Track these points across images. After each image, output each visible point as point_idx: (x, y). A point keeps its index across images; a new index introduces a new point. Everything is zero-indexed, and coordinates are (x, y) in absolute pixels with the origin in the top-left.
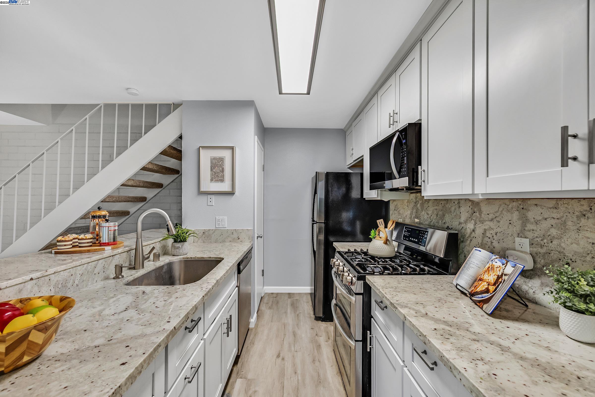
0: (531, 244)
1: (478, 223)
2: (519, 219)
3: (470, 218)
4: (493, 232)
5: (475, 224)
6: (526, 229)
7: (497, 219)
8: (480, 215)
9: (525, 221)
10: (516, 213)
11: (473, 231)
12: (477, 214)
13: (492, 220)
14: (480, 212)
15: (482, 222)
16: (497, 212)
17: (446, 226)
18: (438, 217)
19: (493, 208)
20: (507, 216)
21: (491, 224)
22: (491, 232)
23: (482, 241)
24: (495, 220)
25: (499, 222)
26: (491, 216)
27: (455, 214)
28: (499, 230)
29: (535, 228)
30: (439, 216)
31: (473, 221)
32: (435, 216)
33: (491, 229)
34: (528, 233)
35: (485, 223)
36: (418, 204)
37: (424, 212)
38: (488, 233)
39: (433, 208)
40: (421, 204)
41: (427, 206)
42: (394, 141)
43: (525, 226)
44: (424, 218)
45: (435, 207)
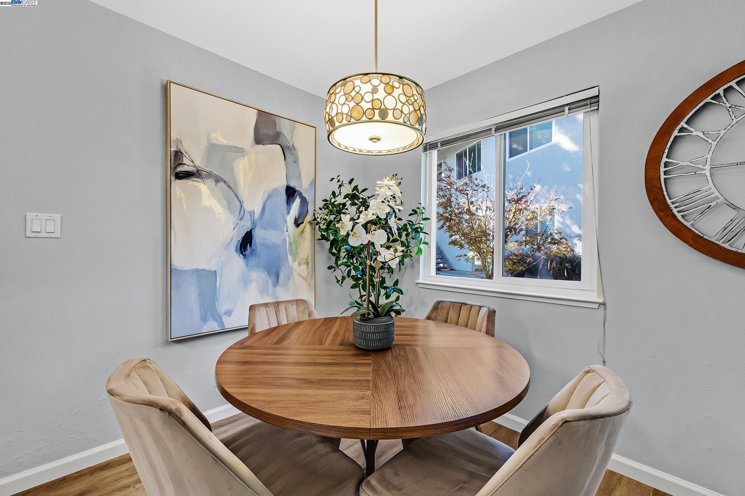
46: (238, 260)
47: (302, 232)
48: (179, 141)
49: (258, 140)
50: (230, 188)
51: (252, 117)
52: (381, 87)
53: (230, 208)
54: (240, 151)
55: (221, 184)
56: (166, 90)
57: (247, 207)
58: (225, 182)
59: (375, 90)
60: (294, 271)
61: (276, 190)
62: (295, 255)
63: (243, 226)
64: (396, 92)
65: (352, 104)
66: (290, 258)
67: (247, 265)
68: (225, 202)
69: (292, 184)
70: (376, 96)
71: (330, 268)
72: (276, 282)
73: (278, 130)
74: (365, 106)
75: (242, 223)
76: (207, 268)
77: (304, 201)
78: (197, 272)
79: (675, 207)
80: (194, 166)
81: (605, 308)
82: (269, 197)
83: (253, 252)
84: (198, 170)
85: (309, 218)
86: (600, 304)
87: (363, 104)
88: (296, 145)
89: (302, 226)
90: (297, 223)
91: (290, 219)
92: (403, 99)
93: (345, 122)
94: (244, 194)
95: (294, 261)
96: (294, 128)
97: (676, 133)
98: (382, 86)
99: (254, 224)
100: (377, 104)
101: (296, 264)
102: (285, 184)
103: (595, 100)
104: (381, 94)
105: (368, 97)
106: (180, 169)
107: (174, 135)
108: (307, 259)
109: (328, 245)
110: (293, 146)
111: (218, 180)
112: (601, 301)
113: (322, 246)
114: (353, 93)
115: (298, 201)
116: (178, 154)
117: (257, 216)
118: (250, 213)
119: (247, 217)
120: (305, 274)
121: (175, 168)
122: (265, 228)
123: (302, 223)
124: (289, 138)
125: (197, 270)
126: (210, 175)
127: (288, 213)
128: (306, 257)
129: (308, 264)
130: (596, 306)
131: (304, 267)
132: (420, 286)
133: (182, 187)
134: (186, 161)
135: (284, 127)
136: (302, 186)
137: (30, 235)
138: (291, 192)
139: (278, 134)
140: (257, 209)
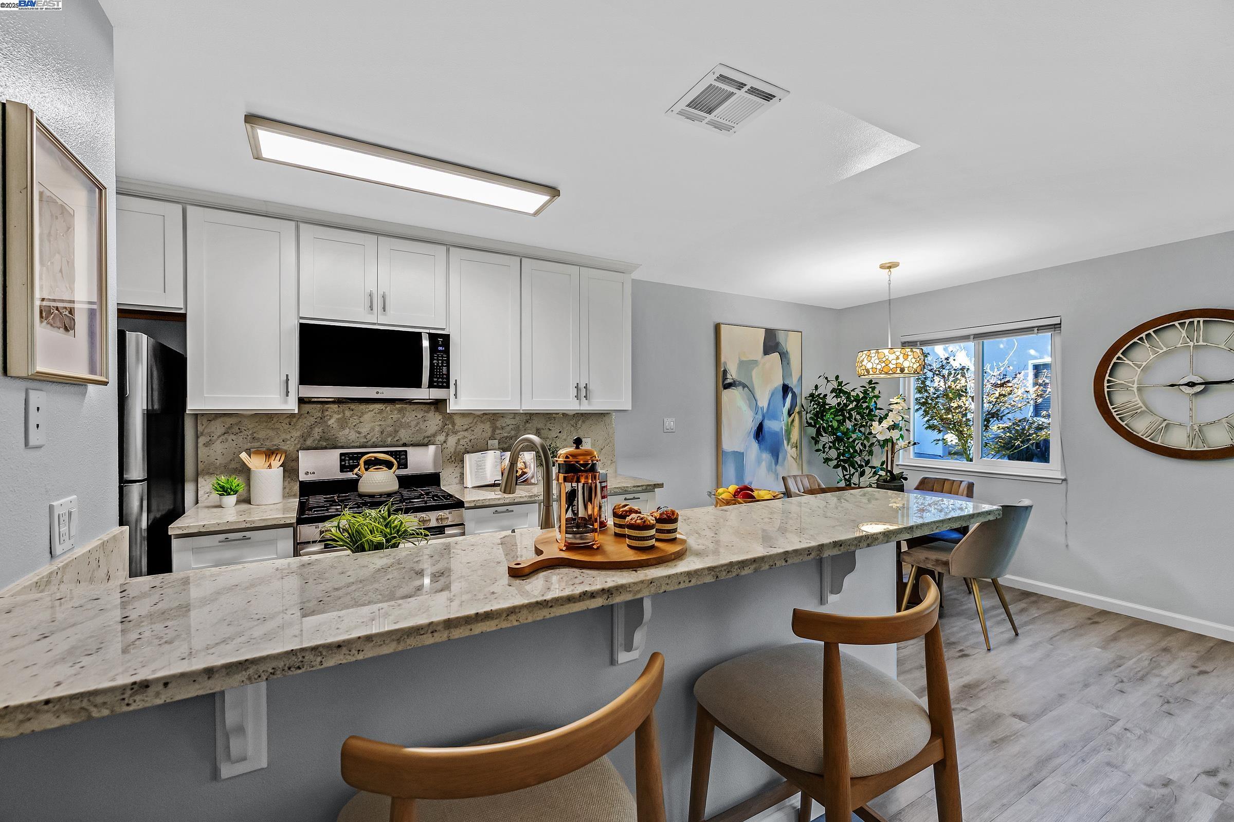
0: (499, 443)
1: (451, 434)
2: (490, 427)
3: (442, 430)
4: (468, 441)
5: (447, 435)
6: (496, 433)
7: (471, 429)
8: (452, 426)
9: (495, 428)
10: (488, 423)
11: (445, 442)
12: (450, 426)
13: (466, 430)
14: (454, 424)
15: (455, 433)
16: (471, 423)
17: (401, 442)
18: (384, 435)
19: (466, 421)
20: (481, 426)
21: (466, 434)
22: (465, 440)
23: (455, 449)
24: (470, 430)
25: (473, 431)
26: (465, 427)
27: (417, 428)
28: (473, 437)
29: (501, 432)
30: (385, 433)
31: (444, 434)
32: (380, 433)
33: (464, 437)
34: (497, 436)
35: (459, 434)
36: (330, 419)
37: (347, 431)
38: (462, 442)
39: (373, 424)
40: (338, 419)
41: (358, 421)
42: (426, 343)
43: (495, 431)
44: (349, 438)
45: (376, 423)
46: (755, 445)
47: (793, 421)
48: (725, 363)
49: (767, 351)
50: (750, 391)
51: (761, 334)
52: (901, 357)
53: (750, 406)
54: (755, 362)
55: (746, 389)
56: (717, 328)
57: (760, 404)
58: (748, 387)
59: (898, 358)
60: (788, 454)
61: (776, 388)
62: (789, 440)
63: (758, 418)
64: (910, 358)
65: (883, 365)
66: (785, 442)
67: (760, 448)
68: (747, 402)
69: (786, 383)
70: (898, 361)
72: (777, 462)
73: (777, 341)
74: (891, 366)
75: (757, 416)
76: (739, 450)
77: (794, 395)
78: (735, 453)
79: (1115, 412)
80: (733, 379)
81: (1067, 483)
82: (772, 395)
83: (763, 438)
84: (734, 381)
85: (797, 409)
86: (1063, 480)
87: (890, 365)
88: (789, 350)
89: (793, 415)
90: (790, 414)
91: (785, 410)
92: (914, 360)
93: (878, 372)
94: (758, 396)
95: (788, 445)
96: (787, 336)
97: (1114, 360)
98: (902, 355)
99: (764, 417)
100: (899, 365)
101: (789, 446)
102: (782, 383)
103: (1056, 327)
104: (901, 360)
105: (894, 362)
106: (727, 382)
107: (723, 359)
108: (798, 443)
109: (813, 431)
110: (787, 351)
111: (744, 386)
112: (1063, 478)
113: (808, 432)
114: (884, 359)
115: (790, 395)
116: (725, 372)
117: (765, 410)
118: (761, 408)
119: (760, 411)
120: (795, 456)
121: (724, 382)
122: (769, 420)
123: (793, 413)
124: (784, 345)
125: (734, 451)
126: (740, 383)
127: (784, 406)
128: (795, 442)
129: (797, 447)
130: (1060, 482)
131: (795, 449)
133: (726, 394)
134: (729, 376)
135: (781, 338)
136: (793, 383)
137: (665, 431)
138: (786, 389)
139: (778, 344)
140: (765, 405)
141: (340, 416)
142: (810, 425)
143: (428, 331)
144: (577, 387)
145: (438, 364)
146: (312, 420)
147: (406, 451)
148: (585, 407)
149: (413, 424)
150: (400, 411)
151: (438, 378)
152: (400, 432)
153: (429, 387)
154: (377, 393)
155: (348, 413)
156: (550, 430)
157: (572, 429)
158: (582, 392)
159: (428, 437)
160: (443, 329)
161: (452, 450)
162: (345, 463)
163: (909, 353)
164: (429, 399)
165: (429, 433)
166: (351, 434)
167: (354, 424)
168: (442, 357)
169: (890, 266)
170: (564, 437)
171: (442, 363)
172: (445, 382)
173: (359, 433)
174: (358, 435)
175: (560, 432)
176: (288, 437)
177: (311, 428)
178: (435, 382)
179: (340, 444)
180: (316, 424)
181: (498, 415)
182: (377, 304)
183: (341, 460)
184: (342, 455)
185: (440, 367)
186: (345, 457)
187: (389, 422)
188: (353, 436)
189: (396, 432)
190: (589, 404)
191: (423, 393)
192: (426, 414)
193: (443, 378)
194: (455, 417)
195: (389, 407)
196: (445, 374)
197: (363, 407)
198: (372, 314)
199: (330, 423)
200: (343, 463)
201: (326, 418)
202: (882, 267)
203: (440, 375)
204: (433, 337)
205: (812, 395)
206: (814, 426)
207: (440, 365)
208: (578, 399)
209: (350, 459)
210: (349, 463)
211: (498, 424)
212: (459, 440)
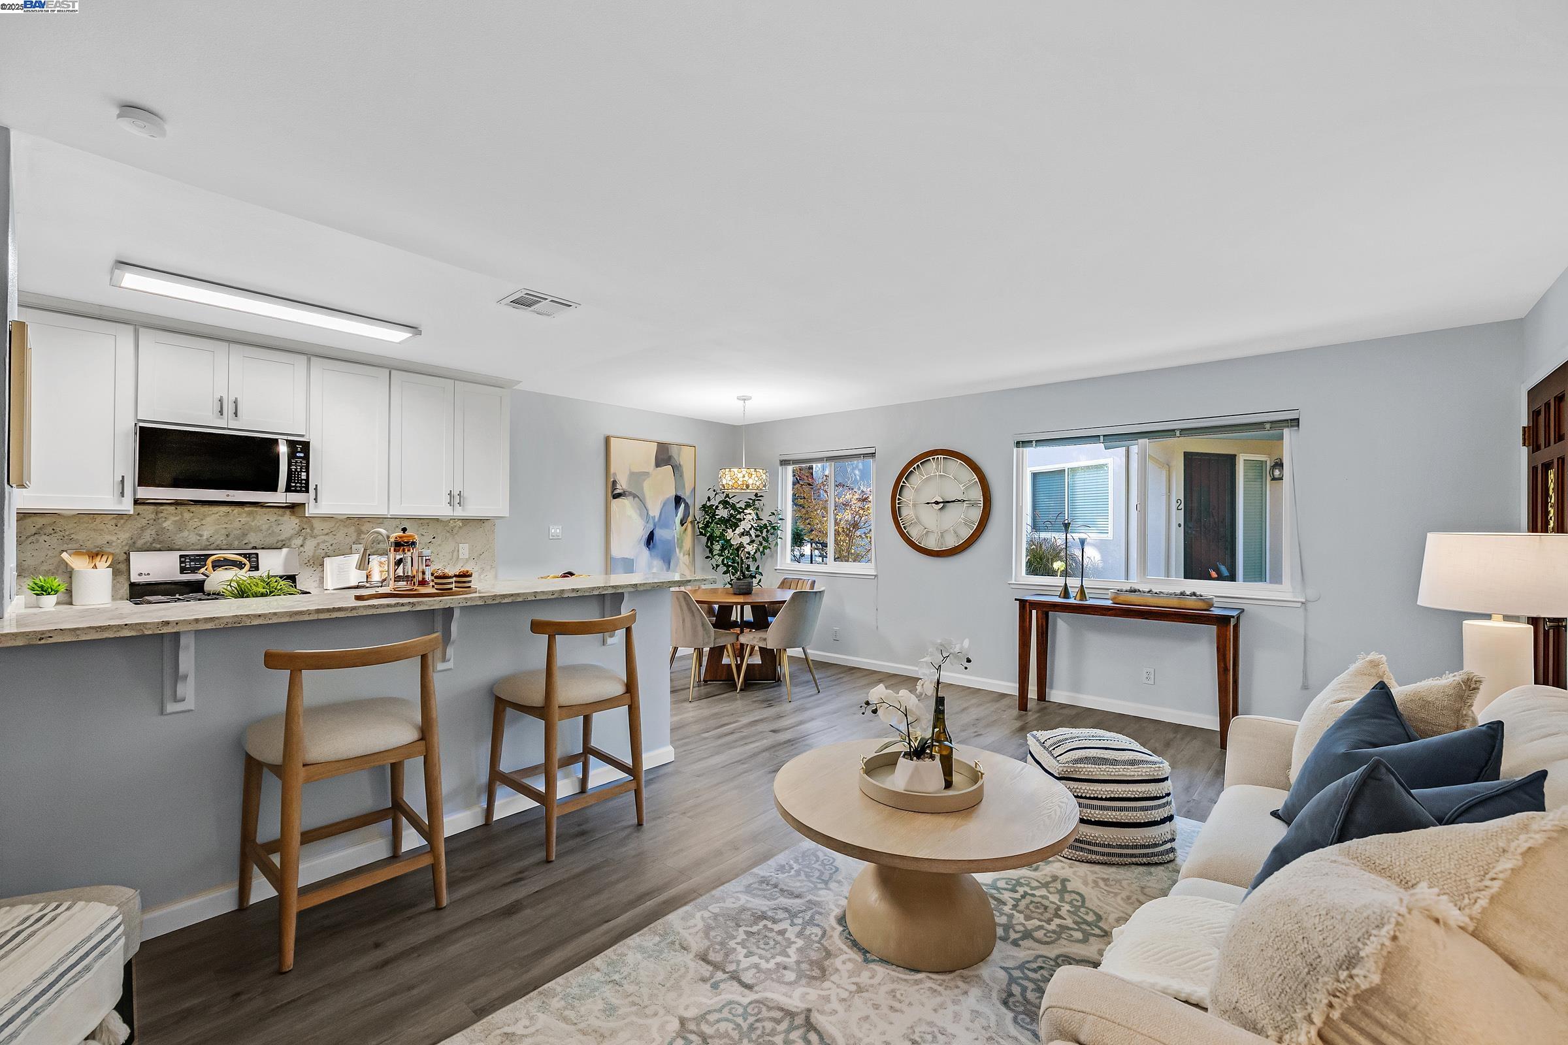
1: (309, 538)
2: (355, 532)
3: (299, 533)
4: (328, 544)
7: (333, 533)
8: (311, 530)
9: (360, 533)
10: (353, 527)
11: (302, 546)
12: (308, 530)
13: (327, 534)
14: (312, 529)
15: (314, 537)
16: (333, 528)
17: (252, 545)
18: (230, 538)
19: (327, 526)
20: (343, 531)
21: (326, 538)
22: (325, 544)
23: (314, 553)
24: (331, 534)
25: (335, 535)
26: (326, 531)
27: (270, 532)
28: (335, 541)
30: (232, 536)
31: (301, 538)
32: (225, 536)
33: (324, 542)
35: (318, 538)
36: (165, 521)
37: (186, 533)
38: (322, 546)
39: (218, 527)
40: (176, 521)
41: (199, 524)
42: (283, 449)
43: (360, 536)
44: (188, 541)
45: (221, 526)
46: (646, 552)
47: (686, 530)
48: (614, 474)
49: (658, 465)
50: (641, 500)
51: (654, 448)
52: (746, 476)
53: (641, 515)
54: (647, 474)
55: (637, 499)
56: (607, 440)
57: (651, 514)
58: (638, 497)
59: (744, 477)
60: (680, 560)
61: (668, 499)
62: (681, 548)
63: (648, 527)
64: (753, 476)
65: (734, 481)
66: (677, 550)
67: (651, 556)
68: (638, 511)
69: (679, 494)
71: (707, 557)
72: (669, 568)
73: (670, 454)
74: (740, 483)
75: (648, 525)
76: (629, 557)
77: (687, 505)
78: (624, 559)
79: (902, 522)
80: (622, 489)
81: (878, 579)
82: (664, 505)
83: (655, 546)
84: (624, 492)
85: (690, 519)
86: (875, 576)
88: (681, 463)
89: (686, 525)
90: (682, 523)
91: (678, 520)
92: (756, 479)
93: (731, 487)
94: (649, 506)
95: (680, 552)
96: (680, 450)
97: (901, 484)
98: (747, 474)
99: (655, 526)
100: (745, 482)
101: (682, 554)
102: (675, 494)
103: (873, 455)
104: (746, 478)
105: (741, 479)
106: (616, 492)
107: (612, 470)
108: (689, 551)
109: (704, 539)
110: (679, 464)
111: (635, 496)
112: (875, 574)
113: (699, 541)
114: (734, 477)
115: (683, 505)
116: (614, 483)
117: (656, 520)
118: (653, 518)
119: (651, 521)
121: (613, 492)
122: (661, 528)
123: (686, 523)
124: (676, 458)
125: (624, 558)
126: (631, 494)
127: (676, 516)
128: (689, 549)
129: (689, 555)
130: (872, 577)
131: (687, 556)
132: (778, 571)
133: (615, 504)
134: (618, 486)
135: (674, 451)
136: (686, 494)
137: (551, 537)
138: (678, 500)
139: (670, 458)
140: (657, 515)
141: (177, 518)
142: (701, 533)
143: (285, 437)
144: (450, 494)
145: (296, 469)
146: (144, 522)
147: (257, 554)
148: (459, 512)
149: (264, 527)
150: (249, 514)
151: (296, 483)
152: (248, 536)
153: (286, 491)
154: (228, 496)
155: (187, 515)
156: (422, 535)
157: (448, 534)
158: (456, 498)
159: (282, 541)
160: (302, 436)
161: (311, 554)
162: (186, 565)
163: (753, 473)
164: (286, 503)
165: (283, 537)
166: (190, 536)
167: (194, 527)
168: (301, 462)
169: (744, 399)
170: (439, 543)
171: (301, 469)
172: (303, 487)
173: (201, 536)
174: (199, 538)
175: (434, 538)
176: (114, 538)
177: (143, 529)
178: (293, 486)
179: (177, 547)
180: (148, 526)
181: (364, 520)
182: (229, 409)
183: (181, 562)
184: (181, 556)
185: (298, 472)
186: (186, 559)
187: (237, 525)
188: (193, 538)
189: (245, 535)
190: (463, 510)
191: (280, 497)
192: (280, 518)
193: (301, 483)
194: (314, 521)
195: (237, 510)
196: (304, 480)
197: (206, 509)
198: (222, 418)
199: (165, 525)
200: (182, 565)
201: (160, 520)
202: (739, 399)
203: (298, 480)
204: (292, 444)
205: (704, 506)
206: (705, 535)
207: (299, 470)
208: (450, 505)
209: (191, 560)
210: (190, 565)
211: (364, 528)
212: (318, 544)
